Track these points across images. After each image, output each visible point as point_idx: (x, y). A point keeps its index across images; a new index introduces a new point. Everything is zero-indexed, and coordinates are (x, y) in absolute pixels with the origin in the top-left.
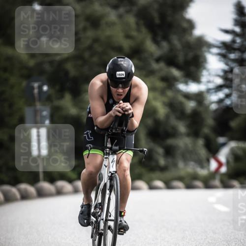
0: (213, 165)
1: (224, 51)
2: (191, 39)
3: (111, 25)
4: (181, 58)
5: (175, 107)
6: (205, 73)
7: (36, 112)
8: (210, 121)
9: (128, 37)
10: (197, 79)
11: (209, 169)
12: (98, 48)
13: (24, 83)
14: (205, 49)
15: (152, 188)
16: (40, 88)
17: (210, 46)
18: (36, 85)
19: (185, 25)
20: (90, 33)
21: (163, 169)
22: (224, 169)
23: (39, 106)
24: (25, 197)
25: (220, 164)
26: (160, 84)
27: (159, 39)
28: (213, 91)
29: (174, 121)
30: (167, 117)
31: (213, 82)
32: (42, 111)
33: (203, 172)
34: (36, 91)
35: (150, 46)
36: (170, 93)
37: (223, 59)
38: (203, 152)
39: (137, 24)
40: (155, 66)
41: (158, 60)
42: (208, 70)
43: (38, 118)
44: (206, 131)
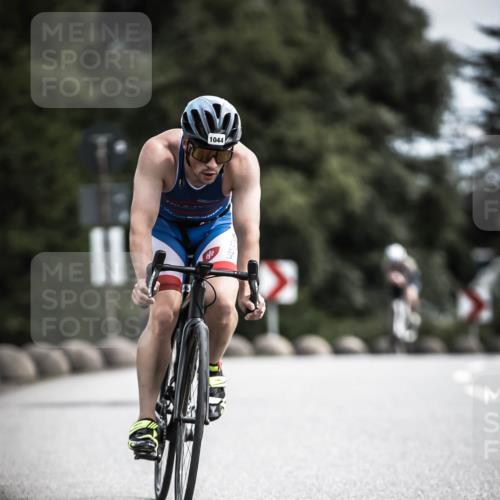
0: (465, 306)
1: (487, 73)
2: (419, 48)
3: (255, 17)
4: (398, 88)
5: (385, 187)
6: (447, 116)
7: (101, 197)
8: (457, 217)
9: (290, 42)
10: (431, 131)
11: (455, 315)
12: (228, 65)
13: (77, 137)
14: (447, 67)
15: (338, 351)
16: (110, 146)
17: (458, 61)
18: (101, 140)
19: (408, 19)
20: (213, 36)
21: (361, 314)
22: (486, 315)
23: (107, 183)
24: (78, 367)
25: (478, 305)
26: (355, 141)
27: (354, 47)
28: (465, 154)
29: (383, 217)
30: (370, 207)
31: (464, 136)
32: (113, 193)
33: (443, 321)
34: (101, 153)
35: (336, 63)
36: (376, 159)
37: (484, 89)
38: (443, 280)
39: (309, 16)
40: (345, 103)
41: (351, 91)
42: (453, 111)
43: (107, 208)
44: (450, 236)
